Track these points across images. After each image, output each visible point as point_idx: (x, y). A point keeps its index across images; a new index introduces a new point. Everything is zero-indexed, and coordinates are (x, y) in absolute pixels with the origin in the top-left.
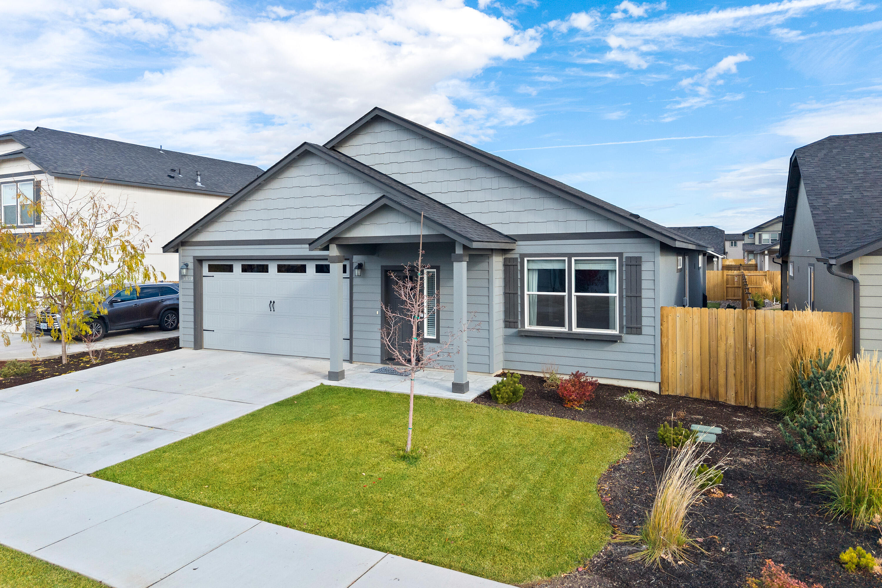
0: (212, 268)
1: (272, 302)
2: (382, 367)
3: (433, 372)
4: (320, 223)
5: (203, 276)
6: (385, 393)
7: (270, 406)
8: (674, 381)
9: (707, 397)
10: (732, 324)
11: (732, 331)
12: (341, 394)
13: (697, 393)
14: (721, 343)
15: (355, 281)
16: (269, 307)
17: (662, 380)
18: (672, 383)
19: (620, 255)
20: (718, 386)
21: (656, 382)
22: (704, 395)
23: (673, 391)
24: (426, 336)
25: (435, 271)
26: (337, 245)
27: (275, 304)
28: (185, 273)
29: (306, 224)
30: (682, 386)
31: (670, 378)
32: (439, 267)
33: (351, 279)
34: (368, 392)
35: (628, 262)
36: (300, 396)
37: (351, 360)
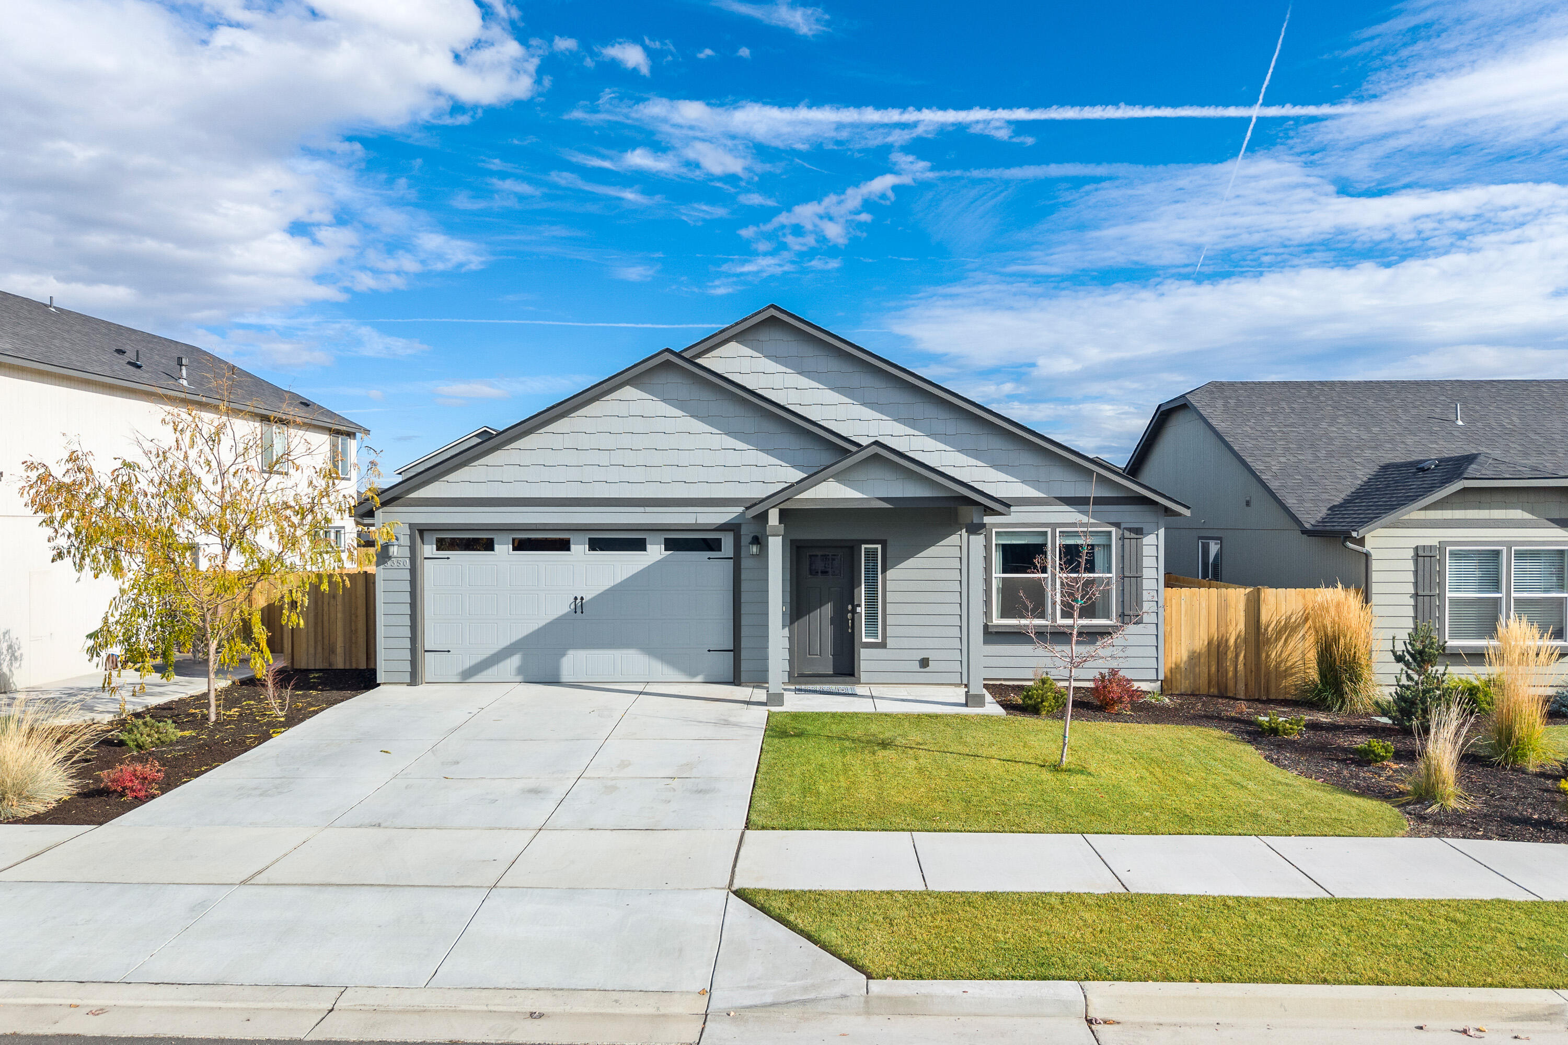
0: (442, 545)
1: (579, 598)
2: (798, 687)
3: (881, 689)
4: (680, 474)
5: (426, 558)
6: (881, 714)
7: (769, 740)
8: (1178, 676)
9: (1216, 692)
10: (1242, 606)
11: (1242, 614)
12: (826, 720)
13: (1204, 690)
14: (1231, 629)
15: (745, 563)
16: (573, 606)
17: (1165, 677)
18: (1176, 680)
19: (1117, 525)
20: (1227, 679)
21: (1158, 680)
22: (1212, 690)
23: (1177, 689)
24: (864, 640)
25: (879, 547)
26: (780, 510)
27: (584, 601)
28: (395, 554)
29: (655, 474)
30: (1187, 682)
31: (1174, 674)
32: (886, 541)
33: (737, 559)
34: (855, 715)
35: (1127, 534)
36: (776, 726)
37: (736, 681)
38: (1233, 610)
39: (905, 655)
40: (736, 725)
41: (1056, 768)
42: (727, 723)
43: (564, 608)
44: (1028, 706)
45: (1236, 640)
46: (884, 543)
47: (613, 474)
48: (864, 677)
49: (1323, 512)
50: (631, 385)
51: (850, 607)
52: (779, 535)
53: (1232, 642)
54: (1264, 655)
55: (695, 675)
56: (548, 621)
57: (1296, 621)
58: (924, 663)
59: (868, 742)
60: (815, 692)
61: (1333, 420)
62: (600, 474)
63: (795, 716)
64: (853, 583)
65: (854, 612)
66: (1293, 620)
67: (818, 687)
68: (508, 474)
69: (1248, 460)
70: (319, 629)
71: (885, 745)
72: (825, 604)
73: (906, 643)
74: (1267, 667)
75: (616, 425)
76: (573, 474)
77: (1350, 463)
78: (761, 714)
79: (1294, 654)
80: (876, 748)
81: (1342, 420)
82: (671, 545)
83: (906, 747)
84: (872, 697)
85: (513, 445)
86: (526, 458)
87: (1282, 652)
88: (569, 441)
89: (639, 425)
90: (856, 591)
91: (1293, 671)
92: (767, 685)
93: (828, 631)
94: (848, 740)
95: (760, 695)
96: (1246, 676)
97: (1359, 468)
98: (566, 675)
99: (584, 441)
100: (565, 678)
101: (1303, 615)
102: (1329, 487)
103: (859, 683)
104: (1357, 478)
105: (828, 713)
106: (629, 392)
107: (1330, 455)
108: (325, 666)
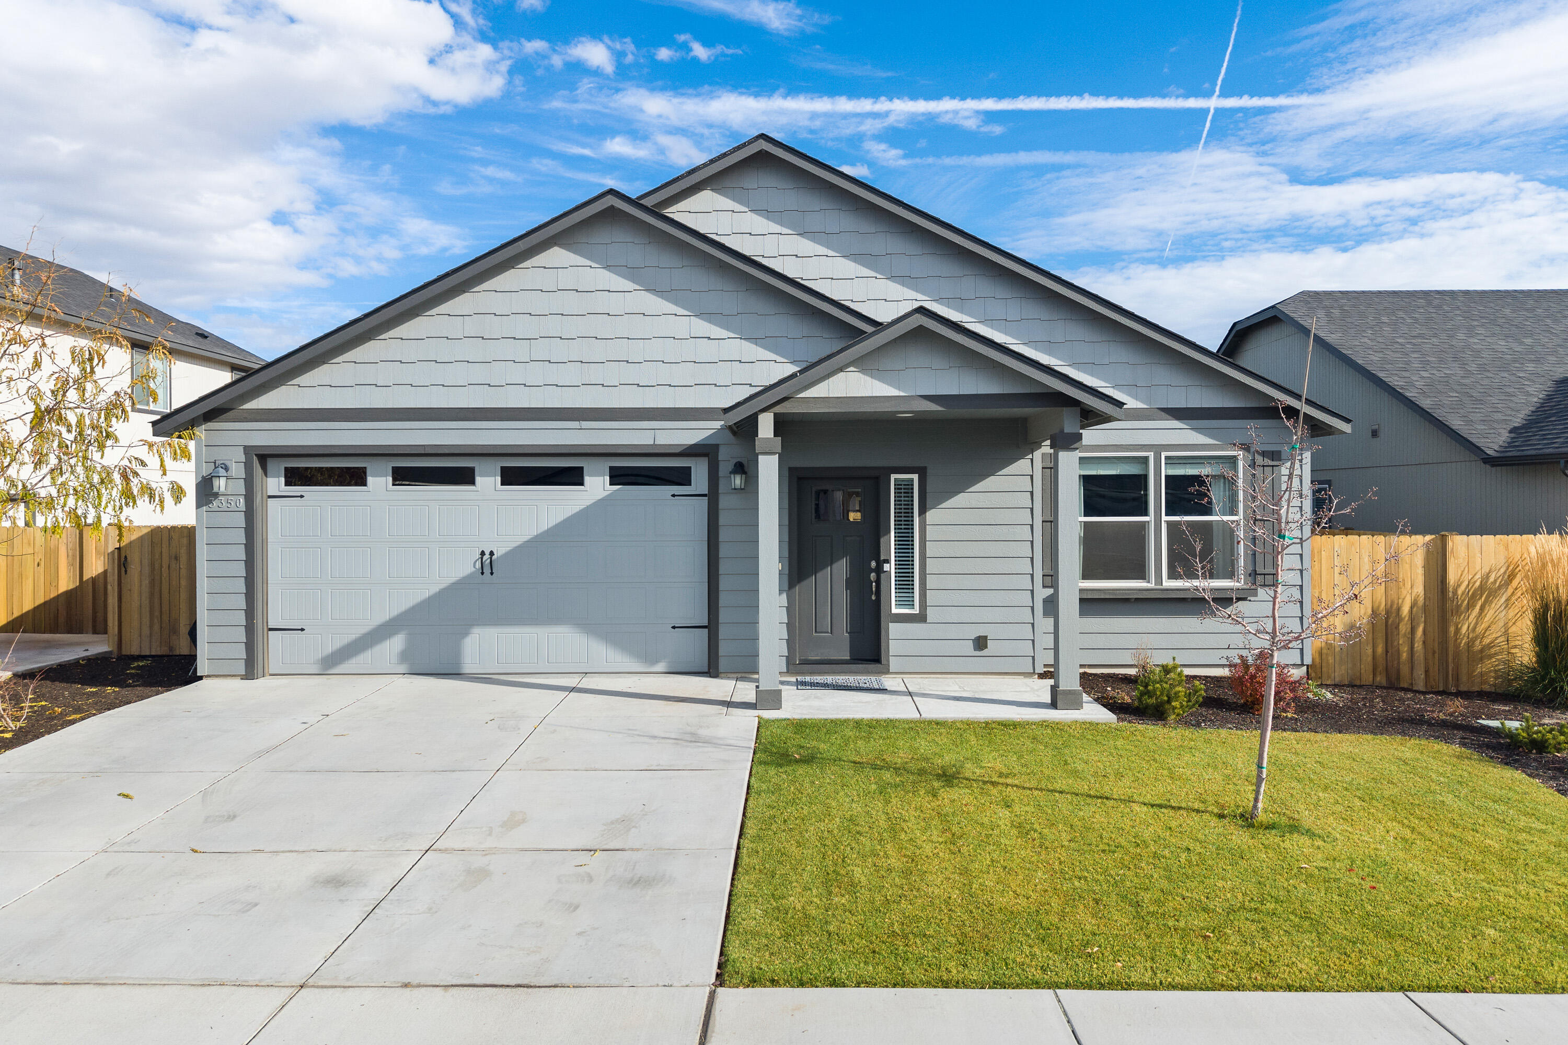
0: (295, 477)
1: (487, 553)
2: (799, 678)
3: (920, 680)
4: (631, 374)
5: (270, 497)
6: (930, 722)
7: (761, 769)
8: (1331, 660)
9: (1384, 683)
10: (1419, 559)
11: (1420, 571)
12: (849, 733)
13: (1367, 678)
14: (1404, 592)
15: (724, 502)
16: (478, 565)
17: (1313, 660)
18: (1328, 663)
19: (1246, 448)
20: (1399, 663)
21: (1302, 665)
22: (1378, 679)
23: (1329, 677)
24: (894, 610)
25: (915, 477)
26: (775, 415)
27: (494, 557)
28: (222, 489)
29: (595, 374)
30: (1343, 667)
31: (1324, 656)
32: (925, 468)
33: (713, 496)
34: (890, 724)
35: (1259, 460)
36: (772, 744)
37: (712, 670)
38: (1407, 566)
39: (953, 632)
40: (708, 742)
41: (1248, 819)
42: (694, 739)
43: (466, 566)
44: (1147, 707)
45: (1412, 608)
46: (922, 473)
47: (536, 374)
48: (894, 664)
49: (1503, 437)
50: (560, 246)
51: (873, 564)
52: (774, 453)
53: (1405, 610)
54: (1452, 629)
55: (655, 662)
56: (442, 586)
57: (1495, 581)
58: (981, 643)
59: (922, 772)
60: (825, 686)
61: (1471, 331)
62: (515, 374)
63: (800, 726)
64: (877, 530)
65: (879, 570)
66: (1492, 579)
67: (829, 679)
68: (384, 374)
69: (1381, 375)
70: (156, 601)
71: (949, 777)
72: (838, 560)
73: (953, 615)
74: (1457, 646)
75: (538, 303)
76: (478, 374)
77: (1513, 378)
78: (748, 720)
79: (1493, 627)
80: (936, 784)
81: (1481, 331)
82: (619, 477)
83: (985, 783)
84: (910, 694)
85: (392, 333)
86: (410, 351)
87: (1476, 624)
88: (471, 326)
89: (572, 303)
90: (882, 540)
91: (1493, 651)
92: (756, 676)
93: (843, 598)
94: (888, 769)
95: (746, 692)
96: (1426, 659)
97: (1526, 383)
98: (470, 663)
99: (495, 327)
100: (469, 667)
101: (1505, 573)
102: (1499, 406)
103: (887, 672)
104: (1528, 394)
105: (849, 720)
106: (557, 255)
107: (1482, 368)
108: (164, 651)
